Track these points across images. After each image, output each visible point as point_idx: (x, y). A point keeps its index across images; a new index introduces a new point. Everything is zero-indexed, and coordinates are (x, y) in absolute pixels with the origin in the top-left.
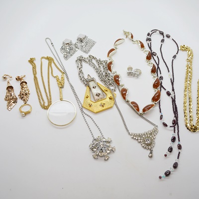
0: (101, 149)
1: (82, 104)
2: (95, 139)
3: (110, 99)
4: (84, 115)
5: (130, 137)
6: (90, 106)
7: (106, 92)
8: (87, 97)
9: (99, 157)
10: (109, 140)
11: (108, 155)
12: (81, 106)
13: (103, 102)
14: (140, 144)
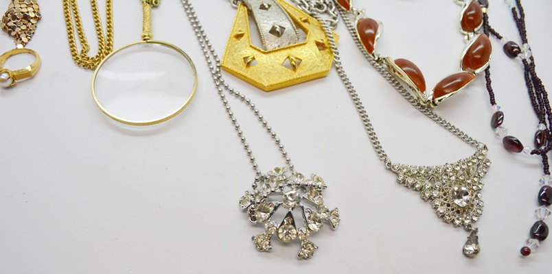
0: (289, 215)
1: (220, 58)
2: (263, 179)
3: (320, 46)
4: (225, 93)
5: (392, 178)
6: (248, 64)
7: (305, 25)
8: (239, 36)
9: (276, 246)
10: (320, 184)
11: (314, 240)
12: (214, 65)
13: (296, 53)
14: (427, 208)
